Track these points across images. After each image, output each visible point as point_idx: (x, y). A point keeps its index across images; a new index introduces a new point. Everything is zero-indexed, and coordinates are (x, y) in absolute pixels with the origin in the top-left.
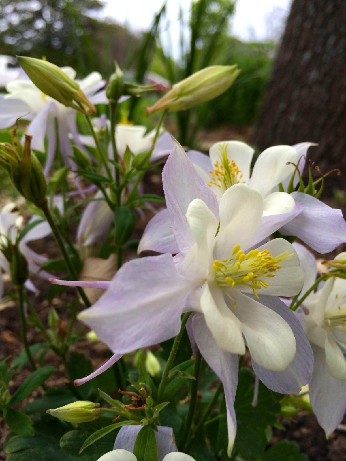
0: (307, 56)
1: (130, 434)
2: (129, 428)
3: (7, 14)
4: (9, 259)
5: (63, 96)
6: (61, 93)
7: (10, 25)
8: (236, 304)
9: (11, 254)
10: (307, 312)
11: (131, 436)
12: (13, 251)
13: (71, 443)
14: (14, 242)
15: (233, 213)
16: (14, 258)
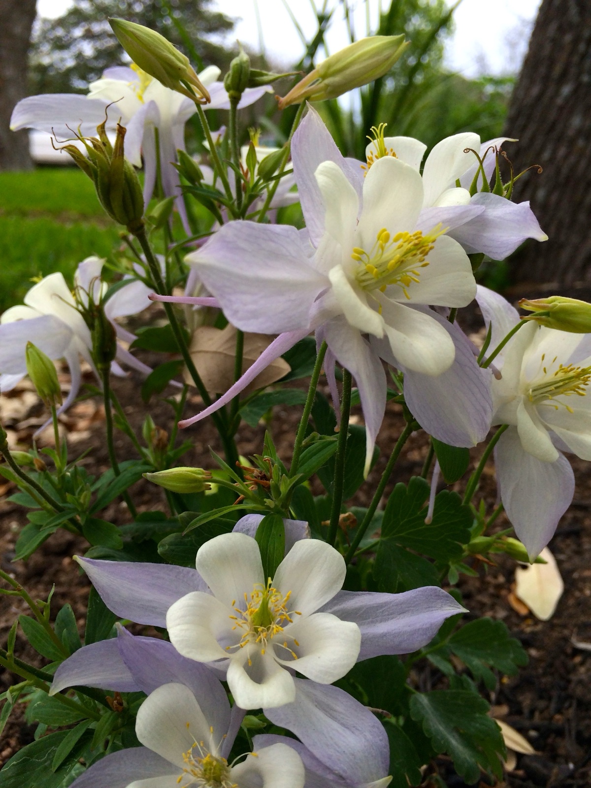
0: (566, 90)
1: (251, 527)
2: (250, 520)
3: (74, 40)
4: (91, 326)
5: (168, 73)
6: (164, 68)
7: (79, 56)
8: (381, 307)
9: (93, 317)
10: (498, 375)
11: (252, 528)
12: (95, 313)
13: (173, 547)
14: (97, 302)
15: (380, 194)
16: (97, 323)
